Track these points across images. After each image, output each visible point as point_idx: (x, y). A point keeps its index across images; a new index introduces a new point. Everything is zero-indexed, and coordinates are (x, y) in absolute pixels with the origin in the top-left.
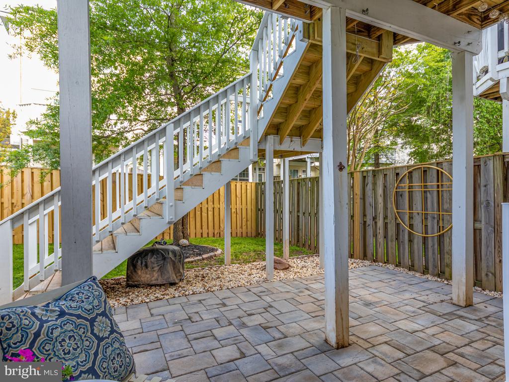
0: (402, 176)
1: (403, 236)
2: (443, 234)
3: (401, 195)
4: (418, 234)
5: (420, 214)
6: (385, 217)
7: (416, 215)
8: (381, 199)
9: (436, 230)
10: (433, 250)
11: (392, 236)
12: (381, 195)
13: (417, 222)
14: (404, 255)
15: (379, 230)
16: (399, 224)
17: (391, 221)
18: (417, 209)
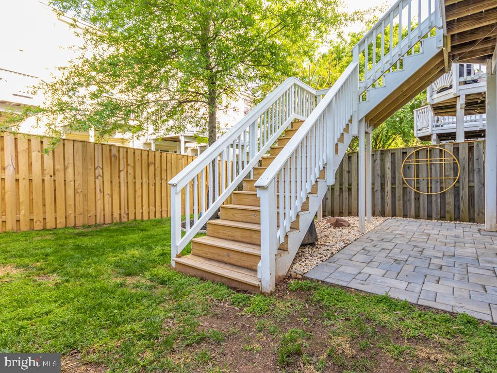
0: (410, 154)
1: (410, 196)
2: (445, 192)
3: (408, 168)
4: (424, 193)
5: (426, 181)
6: (393, 183)
7: (422, 180)
8: (389, 171)
9: (439, 189)
10: (437, 203)
11: (399, 197)
12: (389, 168)
13: (423, 185)
14: (410, 208)
15: (387, 193)
16: (406, 188)
17: (399, 187)
18: (422, 176)
